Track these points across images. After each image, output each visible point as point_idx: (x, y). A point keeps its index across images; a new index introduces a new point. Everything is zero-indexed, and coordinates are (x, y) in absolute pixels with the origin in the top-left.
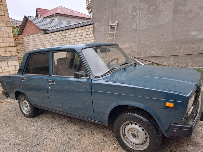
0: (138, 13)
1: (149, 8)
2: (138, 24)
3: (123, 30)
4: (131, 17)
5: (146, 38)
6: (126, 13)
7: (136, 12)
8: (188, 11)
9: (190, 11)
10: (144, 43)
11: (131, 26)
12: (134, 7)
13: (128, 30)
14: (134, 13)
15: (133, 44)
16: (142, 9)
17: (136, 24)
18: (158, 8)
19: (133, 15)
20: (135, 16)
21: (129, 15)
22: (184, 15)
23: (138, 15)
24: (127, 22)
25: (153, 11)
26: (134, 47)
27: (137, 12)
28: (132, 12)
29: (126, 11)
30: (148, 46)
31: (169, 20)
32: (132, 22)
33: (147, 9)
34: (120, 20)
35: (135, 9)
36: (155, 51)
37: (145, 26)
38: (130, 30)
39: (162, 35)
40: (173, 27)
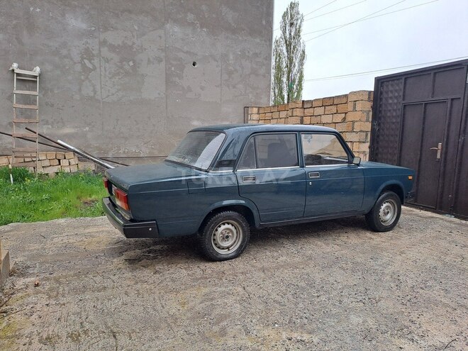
0: (97, 66)
1: (121, 62)
2: (98, 87)
3: (56, 92)
4: (78, 68)
5: (118, 120)
6: (65, 57)
7: (92, 61)
8: (186, 88)
9: (189, 89)
10: (114, 128)
11: (80, 90)
12: (87, 50)
13: (73, 95)
14: (86, 61)
15: (87, 128)
16: (107, 61)
17: (94, 86)
18: (138, 67)
19: (84, 65)
20: (90, 70)
21: (75, 63)
22: (181, 92)
23: (98, 70)
24: (70, 78)
25: (131, 71)
26: (89, 136)
27: (96, 61)
28: (83, 58)
29: (64, 52)
30: (122, 135)
31: (159, 94)
32: (83, 81)
33: (119, 64)
34: (48, 67)
35: (87, 54)
36: (137, 146)
37: (113, 94)
38: (77, 97)
39: (149, 118)
40: (166, 108)
